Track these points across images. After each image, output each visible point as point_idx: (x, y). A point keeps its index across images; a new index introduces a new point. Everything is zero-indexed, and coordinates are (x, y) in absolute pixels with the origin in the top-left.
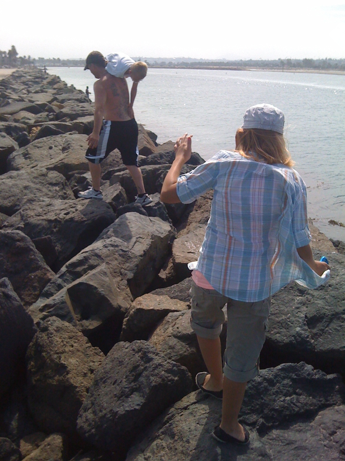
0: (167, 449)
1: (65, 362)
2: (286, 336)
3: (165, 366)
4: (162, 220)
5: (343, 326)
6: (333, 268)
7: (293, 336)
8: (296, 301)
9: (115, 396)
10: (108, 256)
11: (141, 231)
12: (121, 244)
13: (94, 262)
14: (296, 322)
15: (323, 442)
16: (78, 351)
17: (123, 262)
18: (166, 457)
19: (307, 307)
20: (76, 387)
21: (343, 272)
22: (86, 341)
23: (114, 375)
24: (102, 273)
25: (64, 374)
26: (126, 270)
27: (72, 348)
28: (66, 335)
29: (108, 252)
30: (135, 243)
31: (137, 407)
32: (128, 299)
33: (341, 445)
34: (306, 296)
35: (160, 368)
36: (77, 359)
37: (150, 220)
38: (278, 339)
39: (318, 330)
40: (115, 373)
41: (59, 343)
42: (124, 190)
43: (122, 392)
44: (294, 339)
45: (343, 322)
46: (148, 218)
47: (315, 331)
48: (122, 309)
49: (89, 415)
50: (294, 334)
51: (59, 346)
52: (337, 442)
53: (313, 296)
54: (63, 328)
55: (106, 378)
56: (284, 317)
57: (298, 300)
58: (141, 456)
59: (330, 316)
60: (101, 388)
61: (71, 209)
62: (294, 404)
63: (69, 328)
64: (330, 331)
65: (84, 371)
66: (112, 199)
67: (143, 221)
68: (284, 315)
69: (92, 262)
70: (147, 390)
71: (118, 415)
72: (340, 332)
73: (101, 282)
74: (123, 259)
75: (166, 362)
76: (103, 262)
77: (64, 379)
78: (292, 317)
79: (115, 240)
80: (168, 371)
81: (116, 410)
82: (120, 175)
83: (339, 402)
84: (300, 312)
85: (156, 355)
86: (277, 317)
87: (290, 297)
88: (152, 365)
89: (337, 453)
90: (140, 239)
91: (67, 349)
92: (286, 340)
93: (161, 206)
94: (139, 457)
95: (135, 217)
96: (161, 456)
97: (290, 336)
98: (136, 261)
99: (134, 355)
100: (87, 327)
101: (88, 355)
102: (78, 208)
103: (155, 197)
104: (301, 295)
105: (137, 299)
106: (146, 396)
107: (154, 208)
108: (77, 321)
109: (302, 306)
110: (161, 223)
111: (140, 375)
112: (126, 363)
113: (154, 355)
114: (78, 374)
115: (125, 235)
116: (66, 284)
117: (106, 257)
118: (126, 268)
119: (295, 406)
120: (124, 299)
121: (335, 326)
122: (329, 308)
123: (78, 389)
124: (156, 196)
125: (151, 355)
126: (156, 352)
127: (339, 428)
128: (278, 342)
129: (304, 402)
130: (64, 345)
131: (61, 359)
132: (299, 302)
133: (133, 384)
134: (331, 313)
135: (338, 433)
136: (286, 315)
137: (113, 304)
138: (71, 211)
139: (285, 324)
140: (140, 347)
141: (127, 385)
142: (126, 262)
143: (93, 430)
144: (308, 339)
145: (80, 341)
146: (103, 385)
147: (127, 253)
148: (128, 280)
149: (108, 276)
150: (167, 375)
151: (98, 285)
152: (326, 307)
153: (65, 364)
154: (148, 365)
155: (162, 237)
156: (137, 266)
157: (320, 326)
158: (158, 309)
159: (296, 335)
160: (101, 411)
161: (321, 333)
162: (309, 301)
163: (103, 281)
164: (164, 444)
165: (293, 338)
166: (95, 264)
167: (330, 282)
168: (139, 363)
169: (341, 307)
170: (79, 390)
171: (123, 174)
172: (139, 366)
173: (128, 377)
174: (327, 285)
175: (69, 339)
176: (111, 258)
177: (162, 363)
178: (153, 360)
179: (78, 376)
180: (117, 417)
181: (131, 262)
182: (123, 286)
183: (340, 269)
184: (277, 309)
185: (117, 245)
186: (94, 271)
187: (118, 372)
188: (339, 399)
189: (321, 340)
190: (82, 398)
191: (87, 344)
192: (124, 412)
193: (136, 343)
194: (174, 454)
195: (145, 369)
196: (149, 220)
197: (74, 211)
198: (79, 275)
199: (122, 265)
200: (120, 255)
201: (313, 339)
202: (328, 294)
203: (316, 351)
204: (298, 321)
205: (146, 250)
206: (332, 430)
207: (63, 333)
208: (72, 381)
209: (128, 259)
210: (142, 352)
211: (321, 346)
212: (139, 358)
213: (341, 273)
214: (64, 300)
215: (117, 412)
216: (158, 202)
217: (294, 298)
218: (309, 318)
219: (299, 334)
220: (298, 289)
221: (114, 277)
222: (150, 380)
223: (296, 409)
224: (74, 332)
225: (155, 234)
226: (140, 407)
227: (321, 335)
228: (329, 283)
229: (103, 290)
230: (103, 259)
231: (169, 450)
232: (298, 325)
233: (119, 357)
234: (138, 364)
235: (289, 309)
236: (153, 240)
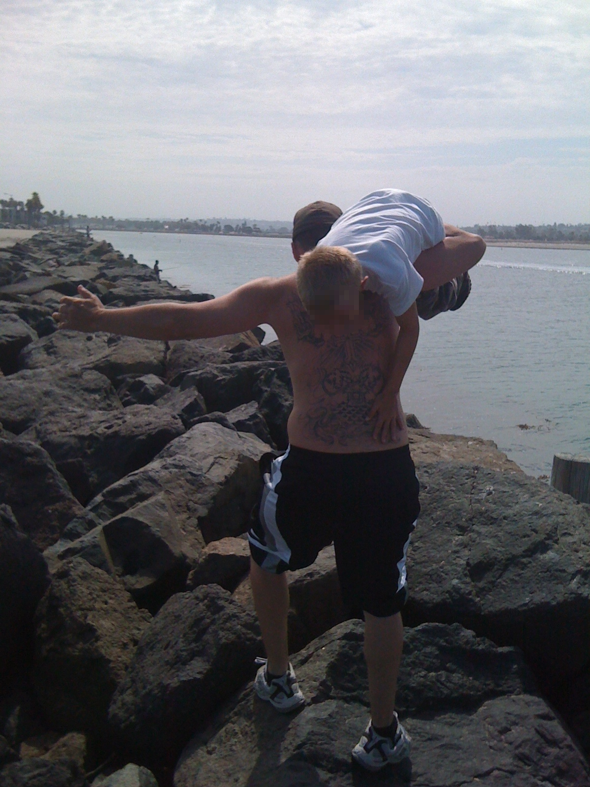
0: (241, 736)
1: (93, 622)
2: (437, 593)
3: (242, 618)
4: (257, 438)
5: (522, 575)
6: (512, 492)
7: (448, 592)
8: (454, 542)
9: (167, 663)
10: (168, 481)
11: (222, 448)
12: (189, 464)
13: (147, 489)
14: (452, 572)
15: (489, 742)
16: (115, 611)
17: (192, 492)
18: (238, 746)
19: (470, 550)
20: (109, 661)
21: (525, 498)
22: (129, 598)
23: (166, 636)
24: (158, 504)
25: (92, 641)
26: (196, 503)
27: (105, 606)
28: (97, 586)
29: (168, 476)
30: (213, 465)
31: (199, 676)
32: (198, 546)
33: (517, 747)
34: (470, 534)
35: (234, 620)
36: (113, 623)
37: (239, 435)
38: (425, 599)
39: (486, 583)
40: (168, 633)
41: (86, 594)
42: (202, 397)
43: (177, 657)
44: (448, 597)
45: (523, 569)
46: (235, 433)
47: (481, 584)
48: (188, 560)
49: (128, 697)
50: (449, 589)
51: (85, 599)
52: (511, 743)
53: (479, 533)
54: (92, 575)
55: (154, 642)
56: (435, 566)
57: (457, 541)
58: (202, 750)
59: (504, 561)
60: (147, 657)
61: (116, 421)
62: (442, 684)
63: (102, 576)
64: (504, 583)
65: (122, 639)
66: (183, 410)
67: (227, 436)
68: (436, 563)
69: (143, 489)
70: (214, 651)
71: (170, 689)
72: (518, 583)
73: (156, 518)
74: (193, 487)
75: (244, 614)
76: (161, 490)
77: (91, 647)
78: (446, 565)
79: (180, 458)
80: (245, 625)
81: (166, 682)
82: (197, 375)
83: (518, 689)
84: (458, 557)
85: (230, 603)
86: (425, 567)
87: (445, 537)
88: (223, 615)
89: (510, 758)
90: (221, 459)
91: (97, 606)
92: (437, 599)
93: (258, 420)
94: (199, 750)
95: (215, 428)
96: (232, 745)
97: (444, 592)
98: (213, 491)
99: (197, 604)
100: (133, 585)
101: (131, 619)
102: (126, 419)
103: (249, 408)
104: (461, 533)
105: (210, 543)
106: (212, 660)
107: (248, 422)
108: (117, 576)
109: (463, 549)
110: (257, 442)
111: (204, 631)
112: (185, 617)
113: (226, 603)
114: (113, 644)
115: (197, 453)
116: (101, 521)
117: (166, 483)
118: (196, 500)
119: (443, 687)
120: (191, 546)
121: (511, 576)
122: (504, 549)
123: (111, 665)
124: (252, 406)
125: (221, 603)
126: (230, 598)
127: (515, 724)
128: (426, 602)
129: (458, 683)
130: (94, 598)
131: (88, 618)
132: (458, 543)
133: (193, 645)
134: (506, 556)
135: (513, 731)
136: (437, 562)
137: (174, 551)
138: (115, 423)
139: (436, 576)
140: (207, 593)
141: (184, 646)
142: (197, 491)
143: (133, 718)
144: (470, 597)
145: (119, 597)
146: (151, 653)
147: (199, 478)
148: (199, 518)
149: (167, 511)
150: (244, 630)
151: (151, 522)
152: (499, 549)
153: (93, 625)
154: (217, 616)
155: (256, 460)
156: (214, 498)
157: (489, 576)
158: (241, 555)
159: (452, 591)
160: (144, 688)
161: (491, 588)
162: (474, 541)
163: (159, 516)
164: (237, 729)
165: (447, 594)
166: (148, 493)
167: (504, 513)
168: (204, 614)
169: (520, 547)
170: (114, 666)
171: (201, 374)
172: (203, 618)
173: (187, 635)
174: (501, 517)
175: (102, 592)
176: (173, 485)
177: (238, 614)
178: (225, 609)
179: (113, 647)
180: (168, 692)
181: (205, 491)
182: (192, 526)
183: (521, 493)
184: (424, 556)
185: (184, 465)
186: (145, 503)
187: (173, 632)
188: (518, 686)
189: (490, 597)
190: (118, 679)
191: (130, 603)
192: (178, 684)
193: (202, 588)
194: (250, 740)
195: (213, 622)
196: (237, 435)
197: (121, 423)
198: (123, 508)
199: (190, 496)
200: (188, 481)
201: (478, 597)
202: (502, 530)
203: (483, 613)
204: (456, 570)
205: (229, 476)
206: (504, 725)
207: (93, 582)
208: (103, 651)
209: (200, 487)
210: (208, 598)
211: (490, 607)
212: (204, 607)
213: (522, 500)
214: (97, 543)
215: (169, 684)
216: (255, 413)
217: (450, 538)
218: (472, 565)
219: (456, 589)
220: (458, 526)
221: (177, 512)
222: (218, 635)
223: (446, 691)
224: (109, 583)
225: (245, 454)
226: (203, 675)
227: (490, 590)
228: (504, 515)
229: (158, 529)
230: (161, 486)
231: (243, 736)
232: (456, 576)
233: (175, 611)
234: (202, 615)
235: (443, 554)
236: (241, 463)
